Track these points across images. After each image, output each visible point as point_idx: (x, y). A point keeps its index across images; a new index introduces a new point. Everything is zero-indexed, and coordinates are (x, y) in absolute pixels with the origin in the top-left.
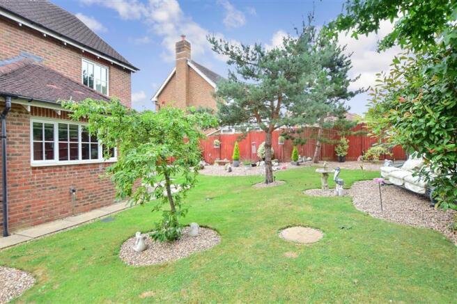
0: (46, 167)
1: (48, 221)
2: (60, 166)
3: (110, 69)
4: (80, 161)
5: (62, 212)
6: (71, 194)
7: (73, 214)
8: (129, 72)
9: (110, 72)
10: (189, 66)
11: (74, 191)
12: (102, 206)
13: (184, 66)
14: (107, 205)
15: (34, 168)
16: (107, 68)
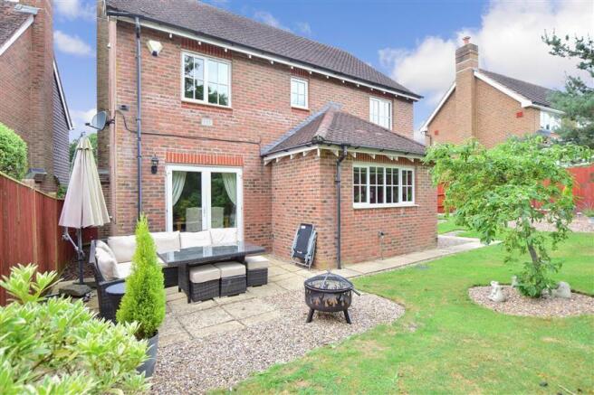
0: (363, 209)
1: (363, 261)
2: (372, 209)
3: (393, 102)
4: (385, 205)
5: (374, 254)
6: (379, 237)
7: (382, 257)
8: (411, 101)
9: (393, 106)
10: (476, 77)
11: (382, 234)
12: (402, 254)
13: (470, 79)
14: (407, 253)
15: (355, 210)
16: (390, 102)
